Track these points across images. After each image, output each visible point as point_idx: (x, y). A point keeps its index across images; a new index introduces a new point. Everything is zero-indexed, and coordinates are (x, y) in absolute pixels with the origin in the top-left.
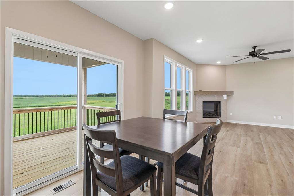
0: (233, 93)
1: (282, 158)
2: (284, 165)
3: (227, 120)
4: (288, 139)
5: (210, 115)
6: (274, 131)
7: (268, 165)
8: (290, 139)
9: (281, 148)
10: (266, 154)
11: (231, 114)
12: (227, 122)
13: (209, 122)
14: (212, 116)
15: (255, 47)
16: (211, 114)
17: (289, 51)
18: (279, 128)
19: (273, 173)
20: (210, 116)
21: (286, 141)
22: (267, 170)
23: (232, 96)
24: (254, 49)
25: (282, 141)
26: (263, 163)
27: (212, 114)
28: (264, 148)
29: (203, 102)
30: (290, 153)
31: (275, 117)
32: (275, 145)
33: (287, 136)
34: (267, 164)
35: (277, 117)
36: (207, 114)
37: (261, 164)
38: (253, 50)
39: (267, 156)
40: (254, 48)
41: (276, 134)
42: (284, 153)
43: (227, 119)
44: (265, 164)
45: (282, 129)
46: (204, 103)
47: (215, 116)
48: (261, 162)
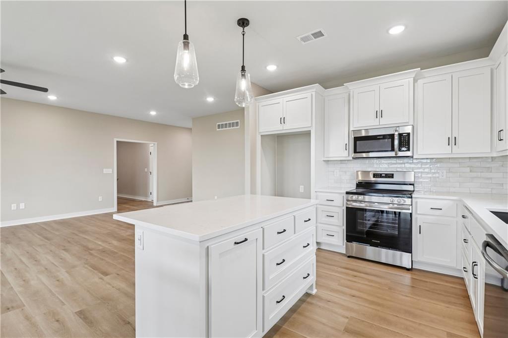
1: (44, 278)
2: (51, 291)
4: (42, 240)
6: (14, 234)
7: (24, 306)
8: (46, 241)
9: (37, 262)
10: (14, 287)
18: (22, 225)
19: (39, 319)
21: (40, 246)
22: (27, 318)
25: (34, 248)
26: (12, 307)
28: (6, 275)
30: (53, 263)
31: (14, 207)
32: (24, 259)
33: (39, 236)
34: (21, 306)
35: (18, 207)
37: (9, 313)
39: (17, 289)
41: (19, 238)
42: (43, 269)
44: (18, 307)
45: (27, 226)
48: (8, 309)
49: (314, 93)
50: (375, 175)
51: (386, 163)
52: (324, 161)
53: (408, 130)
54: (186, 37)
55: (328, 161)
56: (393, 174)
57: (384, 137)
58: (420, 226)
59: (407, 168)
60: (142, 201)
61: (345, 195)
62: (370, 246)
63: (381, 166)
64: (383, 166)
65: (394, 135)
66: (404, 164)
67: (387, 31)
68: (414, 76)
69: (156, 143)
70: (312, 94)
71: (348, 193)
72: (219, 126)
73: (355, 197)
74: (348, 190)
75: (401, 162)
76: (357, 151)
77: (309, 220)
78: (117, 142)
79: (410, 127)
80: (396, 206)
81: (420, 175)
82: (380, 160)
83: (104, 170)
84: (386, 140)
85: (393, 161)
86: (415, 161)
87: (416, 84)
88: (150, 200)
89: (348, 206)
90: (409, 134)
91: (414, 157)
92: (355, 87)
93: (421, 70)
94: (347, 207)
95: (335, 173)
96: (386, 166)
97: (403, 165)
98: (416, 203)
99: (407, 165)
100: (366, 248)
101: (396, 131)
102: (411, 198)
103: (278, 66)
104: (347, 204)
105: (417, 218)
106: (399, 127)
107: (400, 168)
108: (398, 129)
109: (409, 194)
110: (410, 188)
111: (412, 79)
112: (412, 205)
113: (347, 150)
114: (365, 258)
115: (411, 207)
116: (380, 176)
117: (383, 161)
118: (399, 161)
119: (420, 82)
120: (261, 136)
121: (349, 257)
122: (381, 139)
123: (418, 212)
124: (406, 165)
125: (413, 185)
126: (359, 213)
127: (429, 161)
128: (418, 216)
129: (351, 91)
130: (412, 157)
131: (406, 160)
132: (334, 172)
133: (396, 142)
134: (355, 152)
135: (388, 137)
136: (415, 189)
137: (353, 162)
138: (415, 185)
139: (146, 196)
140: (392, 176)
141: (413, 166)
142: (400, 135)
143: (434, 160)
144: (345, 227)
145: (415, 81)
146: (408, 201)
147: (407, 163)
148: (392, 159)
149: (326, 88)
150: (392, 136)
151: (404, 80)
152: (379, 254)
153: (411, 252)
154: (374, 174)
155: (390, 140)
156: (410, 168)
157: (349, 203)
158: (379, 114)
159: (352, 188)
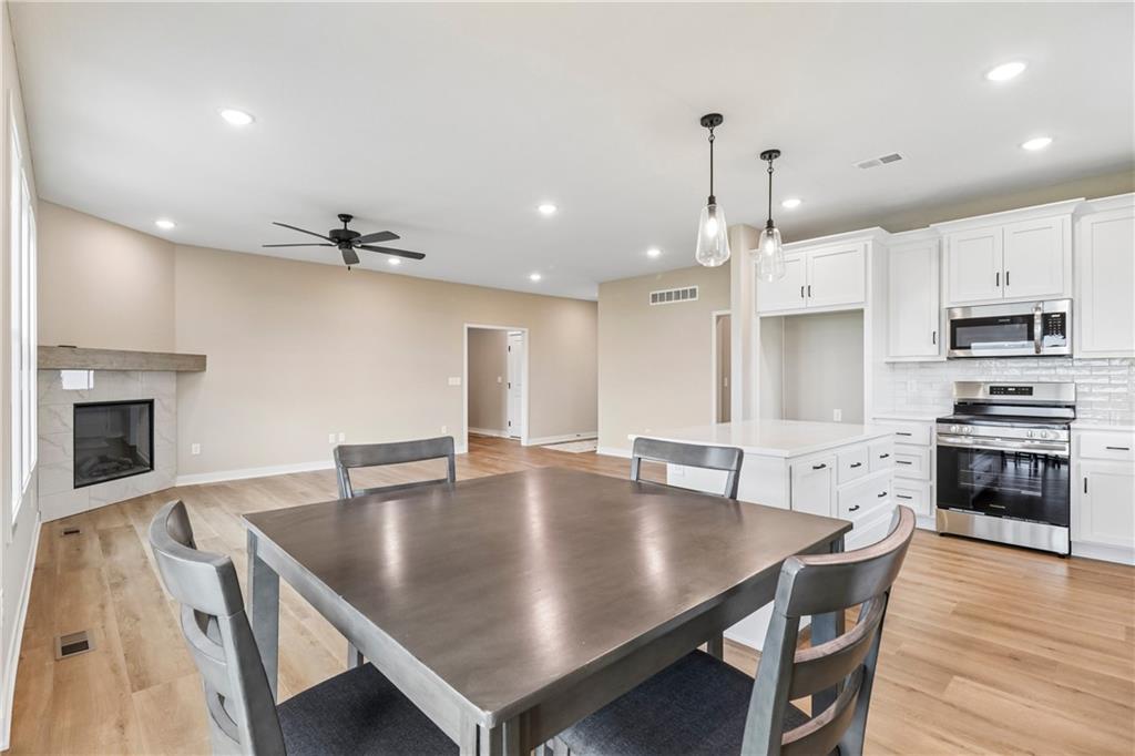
0: (205, 365)
3: (179, 478)
5: (106, 466)
11: (196, 449)
12: (177, 485)
13: (103, 504)
14: (117, 469)
15: (346, 218)
16: (110, 461)
17: (420, 256)
20: (105, 472)
23: (201, 374)
24: (343, 223)
27: (115, 464)
29: (77, 406)
31: (332, 438)
35: (337, 438)
36: (91, 468)
38: (340, 225)
40: (346, 222)
43: (177, 473)
46: (78, 410)
47: (131, 468)
49: (870, 244)
50: (994, 390)
51: (1016, 368)
52: (887, 363)
53: (1062, 307)
54: (712, 200)
55: (894, 363)
56: (1031, 388)
57: (1013, 320)
58: (1086, 479)
59: (1060, 376)
60: (492, 438)
61: (935, 425)
62: (987, 515)
63: (1005, 373)
64: (1011, 374)
65: (1033, 315)
66: (1055, 368)
67: (1020, 145)
68: (1072, 210)
69: (526, 330)
70: (866, 246)
71: (939, 421)
72: (654, 298)
73: (955, 428)
74: (940, 417)
75: (1049, 364)
76: (958, 345)
77: (859, 464)
78: (469, 329)
79: (1067, 302)
80: (1037, 443)
81: (1086, 390)
82: (1003, 360)
83: (450, 379)
84: (1018, 326)
85: (1032, 363)
86: (1076, 363)
87: (1077, 225)
88: (507, 435)
89: (940, 444)
90: (1063, 315)
91: (1075, 357)
92: (952, 232)
93: (1087, 199)
94: (938, 447)
95: (909, 386)
96: (1017, 372)
97: (1053, 372)
98: (1079, 438)
99: (1061, 371)
100: (973, 518)
101: (1037, 309)
102: (1069, 429)
103: (803, 200)
104: (938, 440)
105: (1079, 466)
106: (1043, 301)
107: (1047, 376)
108: (1041, 305)
109: (1066, 423)
110: (1068, 413)
111: (1069, 216)
112: (1069, 442)
113: (937, 342)
114: (970, 535)
115: (1067, 446)
116: (1005, 391)
117: (1010, 363)
118: (1042, 363)
119: (1086, 221)
120: (761, 318)
121: (942, 535)
122: (1007, 323)
123: (1082, 455)
124: (1059, 371)
125: (1073, 407)
126: (962, 457)
127: (1106, 363)
128: (1082, 462)
129: (945, 236)
130: (1071, 356)
131: (1058, 362)
132: (906, 383)
133: (1038, 329)
134: (954, 346)
135: (1021, 320)
136: (1078, 416)
137: (945, 365)
138: (1078, 408)
139: (500, 427)
140: (1029, 391)
141: (1072, 372)
142: (1046, 317)
143: (1117, 362)
144: (934, 483)
145: (1075, 217)
146: (1064, 435)
147: (1062, 366)
148: (1028, 360)
149: (892, 231)
150: (1029, 319)
151: (1053, 219)
152: (1000, 529)
153: (1068, 526)
154: (991, 388)
155: (1025, 325)
156: (1068, 376)
157: (943, 438)
158: (1004, 279)
159: (949, 413)
